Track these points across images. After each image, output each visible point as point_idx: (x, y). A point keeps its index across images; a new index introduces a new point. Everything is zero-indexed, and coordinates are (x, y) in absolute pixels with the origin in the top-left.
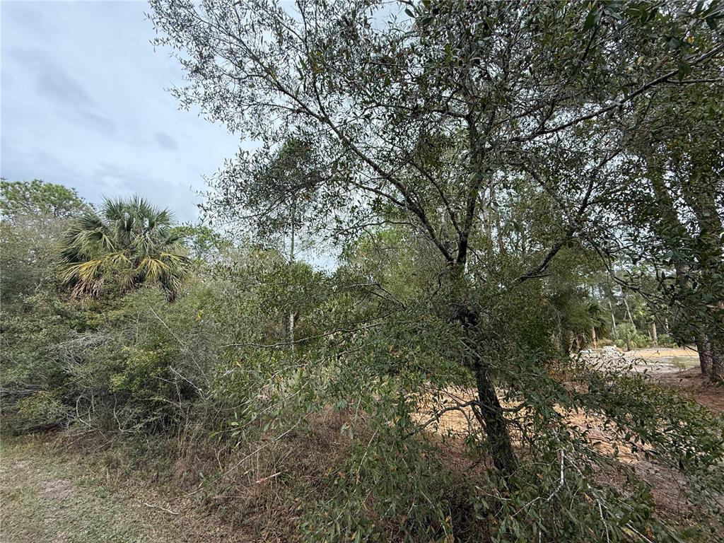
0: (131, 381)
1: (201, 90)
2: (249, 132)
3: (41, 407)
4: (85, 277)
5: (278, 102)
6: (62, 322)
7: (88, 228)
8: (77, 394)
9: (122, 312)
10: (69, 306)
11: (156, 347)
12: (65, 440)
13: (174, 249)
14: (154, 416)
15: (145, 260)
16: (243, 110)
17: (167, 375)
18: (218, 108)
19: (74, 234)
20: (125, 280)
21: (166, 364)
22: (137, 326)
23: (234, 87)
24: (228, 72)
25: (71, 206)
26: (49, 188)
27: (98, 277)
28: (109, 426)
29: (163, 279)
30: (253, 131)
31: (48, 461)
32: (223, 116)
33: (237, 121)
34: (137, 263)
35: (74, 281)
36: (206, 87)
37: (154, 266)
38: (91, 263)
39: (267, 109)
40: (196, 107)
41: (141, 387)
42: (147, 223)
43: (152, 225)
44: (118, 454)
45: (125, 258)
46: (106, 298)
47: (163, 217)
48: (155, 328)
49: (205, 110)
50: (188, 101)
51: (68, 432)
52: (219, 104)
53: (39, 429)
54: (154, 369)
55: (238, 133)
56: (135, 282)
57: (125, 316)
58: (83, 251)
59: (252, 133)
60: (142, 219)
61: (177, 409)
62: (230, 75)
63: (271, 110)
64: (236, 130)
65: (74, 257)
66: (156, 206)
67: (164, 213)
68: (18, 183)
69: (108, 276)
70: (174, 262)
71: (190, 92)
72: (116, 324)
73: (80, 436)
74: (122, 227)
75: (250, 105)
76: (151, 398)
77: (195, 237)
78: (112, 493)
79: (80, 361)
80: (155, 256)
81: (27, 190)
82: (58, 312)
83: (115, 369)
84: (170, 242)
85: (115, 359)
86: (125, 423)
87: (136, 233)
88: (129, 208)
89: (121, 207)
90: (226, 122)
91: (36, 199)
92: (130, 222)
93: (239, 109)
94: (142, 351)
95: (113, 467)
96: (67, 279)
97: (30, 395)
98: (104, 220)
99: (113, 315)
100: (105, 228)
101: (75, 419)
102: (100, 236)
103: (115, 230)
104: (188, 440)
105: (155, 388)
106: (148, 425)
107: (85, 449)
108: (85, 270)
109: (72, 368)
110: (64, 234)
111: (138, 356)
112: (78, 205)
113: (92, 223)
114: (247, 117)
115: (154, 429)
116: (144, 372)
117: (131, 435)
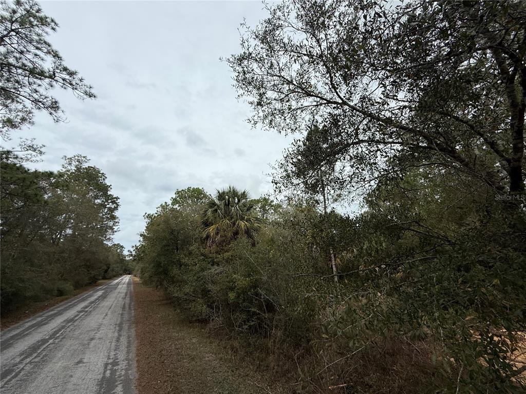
0: (238, 297)
1: (261, 114)
2: (290, 129)
3: (199, 308)
4: (212, 234)
5: (306, 104)
6: (204, 260)
7: (211, 207)
8: (214, 302)
9: (229, 254)
10: (206, 251)
11: (249, 275)
12: (210, 329)
13: (251, 213)
14: (253, 321)
15: (238, 222)
16: (285, 117)
17: (257, 294)
18: (271, 121)
19: (206, 211)
20: (230, 234)
21: (255, 287)
22: (238, 262)
23: (278, 105)
24: (274, 98)
25: (202, 198)
26: (194, 190)
27: (217, 234)
28: (230, 324)
29: (248, 232)
30: (292, 128)
31: (205, 341)
32: (274, 125)
33: (282, 125)
34: (234, 224)
35: (208, 237)
36: (263, 111)
37: (242, 224)
38: (214, 226)
39: (299, 111)
40: (259, 125)
41: (244, 301)
42: (237, 200)
43: (239, 201)
44: (236, 344)
45: (228, 222)
46: (222, 245)
47: (244, 195)
48: (247, 264)
49: (264, 125)
50: (256, 123)
51: (211, 325)
52: (270, 119)
53: (199, 321)
54: (249, 290)
55: (283, 133)
56: (234, 236)
57: (232, 256)
58: (210, 220)
59: (292, 130)
60: (234, 198)
61: (265, 318)
62: (275, 99)
63: (302, 111)
64: (281, 131)
65: (207, 224)
66: (240, 189)
67: (244, 192)
68: (183, 190)
69: (222, 233)
70: (252, 221)
71: (256, 118)
72: (228, 261)
73: (217, 328)
74: (225, 204)
75: (289, 113)
76: (250, 309)
77: (260, 205)
78: (237, 369)
79: (214, 283)
80: (242, 219)
81: (186, 193)
82: (202, 255)
83: (230, 289)
84: (248, 209)
85: (229, 282)
86: (238, 324)
87: (232, 206)
88: (227, 193)
89: (224, 193)
90: (276, 128)
91: (189, 197)
92: (229, 201)
93: (283, 118)
94: (242, 278)
95: (235, 352)
96: (205, 236)
97: (194, 301)
98: (217, 202)
99: (226, 255)
100: (218, 206)
101: (214, 318)
102: (216, 210)
103: (222, 207)
104: (274, 342)
105: (251, 302)
106: (250, 327)
107: (220, 337)
108: (211, 230)
109: (210, 287)
110: (202, 212)
111: (241, 281)
112: (205, 196)
113: (212, 204)
114: (288, 121)
115: (253, 330)
116: (244, 291)
117: (242, 332)
